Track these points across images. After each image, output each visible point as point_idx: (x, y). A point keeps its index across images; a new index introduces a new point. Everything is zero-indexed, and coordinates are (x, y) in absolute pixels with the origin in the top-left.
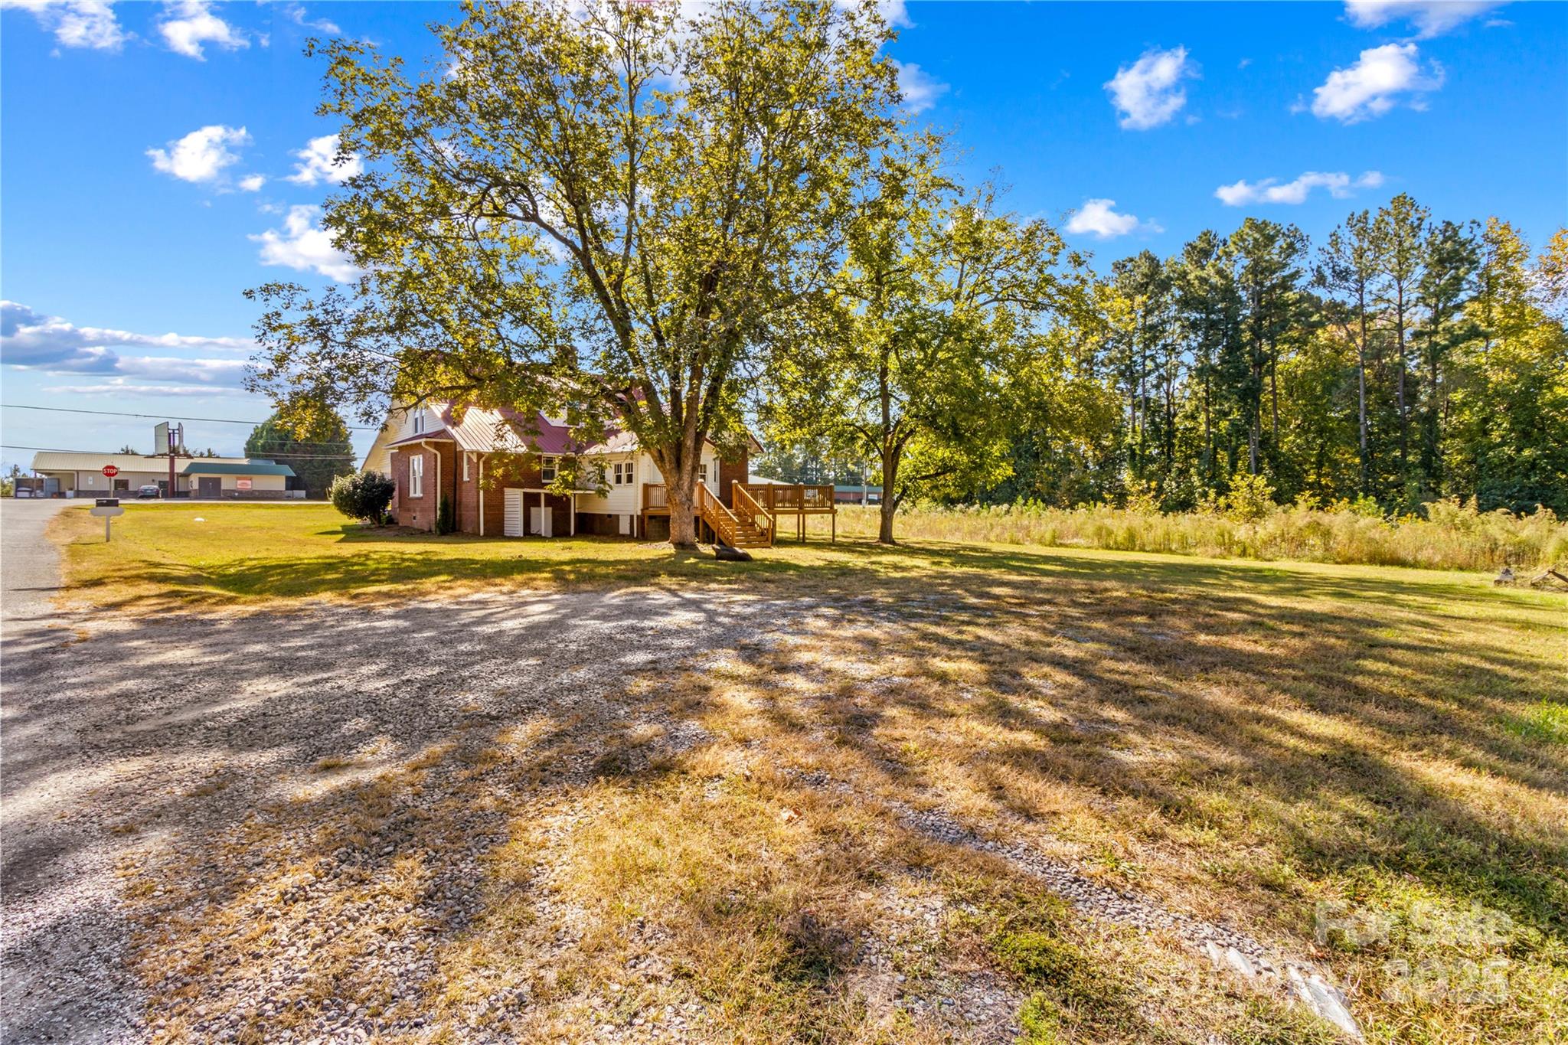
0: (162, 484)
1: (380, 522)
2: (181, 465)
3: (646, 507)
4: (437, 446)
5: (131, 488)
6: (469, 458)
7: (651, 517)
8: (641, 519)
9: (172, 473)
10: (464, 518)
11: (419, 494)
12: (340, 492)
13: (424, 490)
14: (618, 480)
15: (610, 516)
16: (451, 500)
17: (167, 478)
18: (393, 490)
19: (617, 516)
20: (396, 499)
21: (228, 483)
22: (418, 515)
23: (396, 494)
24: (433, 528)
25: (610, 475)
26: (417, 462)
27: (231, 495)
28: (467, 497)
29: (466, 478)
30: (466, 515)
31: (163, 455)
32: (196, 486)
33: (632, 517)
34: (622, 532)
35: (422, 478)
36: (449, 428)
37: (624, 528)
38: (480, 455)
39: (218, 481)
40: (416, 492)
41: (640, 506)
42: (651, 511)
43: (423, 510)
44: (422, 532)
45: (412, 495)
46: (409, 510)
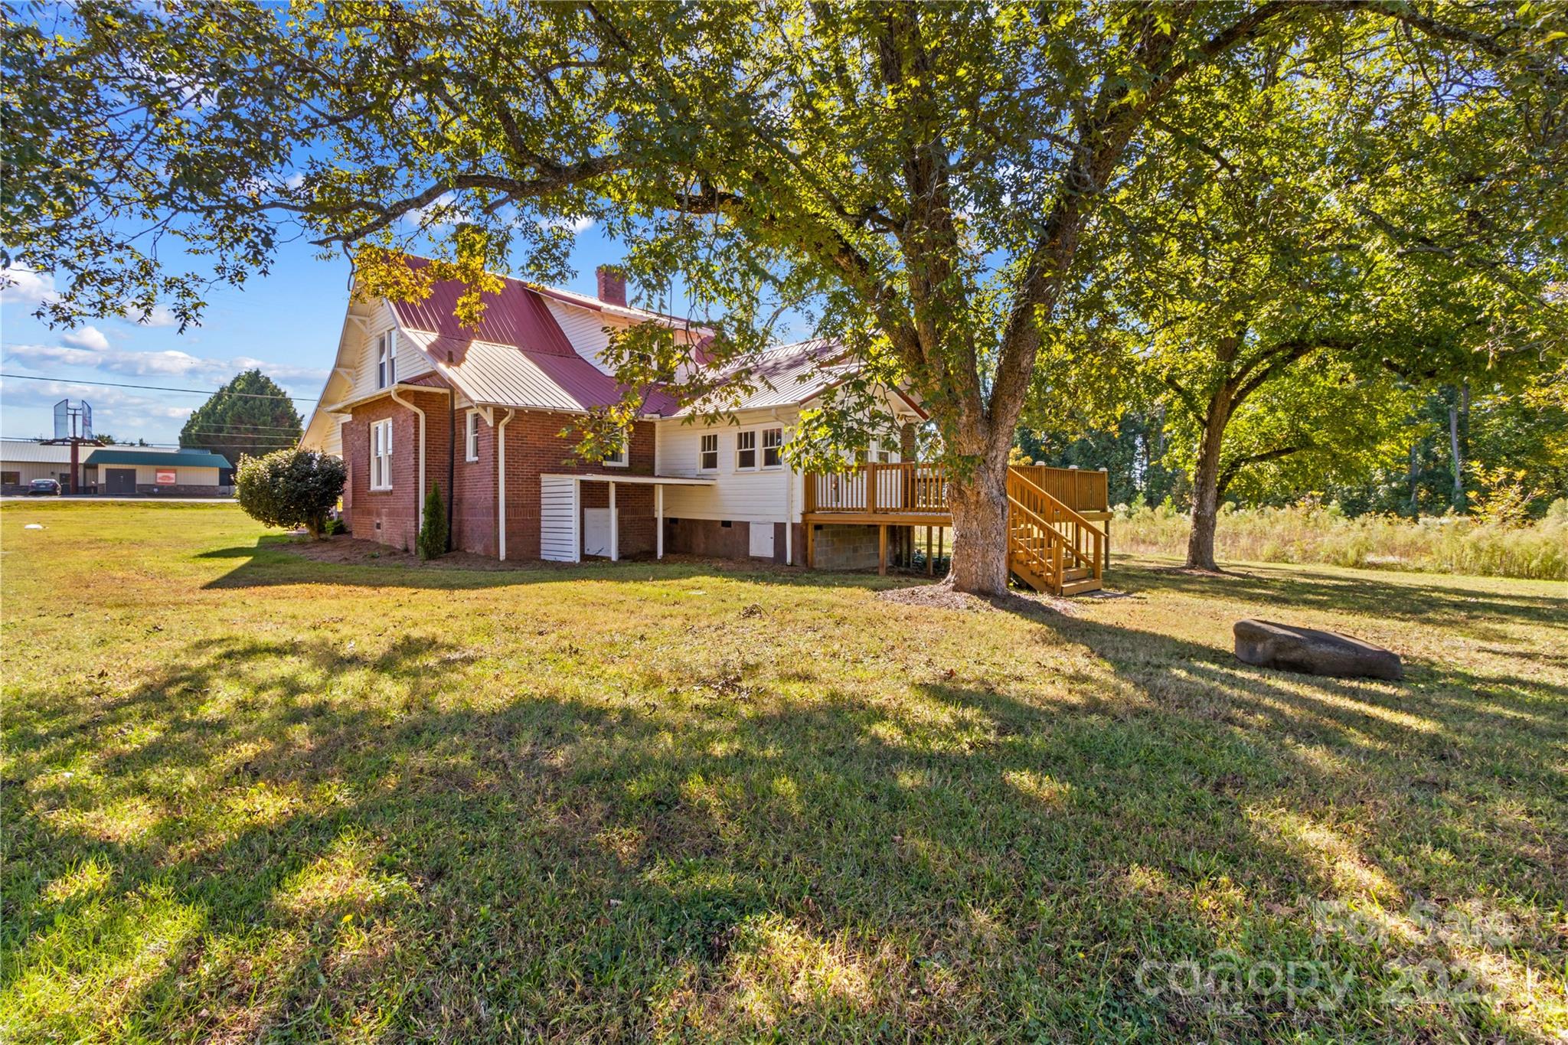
0: (63, 478)
1: (321, 529)
2: (85, 453)
3: (810, 507)
4: (419, 398)
5: (23, 482)
6: (477, 419)
7: (818, 527)
8: (800, 530)
9: (75, 463)
10: (467, 529)
11: (386, 486)
12: (250, 481)
13: (394, 480)
14: (747, 460)
15: (727, 524)
16: (443, 497)
17: (68, 471)
18: (343, 479)
19: (746, 526)
20: (349, 493)
21: (144, 475)
22: (384, 520)
23: (348, 485)
24: (412, 545)
25: (728, 450)
26: (383, 429)
27: (148, 491)
28: (473, 491)
29: (470, 457)
30: (472, 522)
31: (64, 440)
32: (102, 479)
33: (779, 528)
34: (754, 551)
35: (392, 459)
36: (442, 367)
37: (761, 545)
38: (499, 412)
39: (132, 474)
40: (381, 482)
41: (799, 506)
42: (818, 517)
43: (392, 514)
44: (392, 552)
45: (374, 487)
46: (369, 513)
